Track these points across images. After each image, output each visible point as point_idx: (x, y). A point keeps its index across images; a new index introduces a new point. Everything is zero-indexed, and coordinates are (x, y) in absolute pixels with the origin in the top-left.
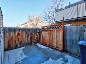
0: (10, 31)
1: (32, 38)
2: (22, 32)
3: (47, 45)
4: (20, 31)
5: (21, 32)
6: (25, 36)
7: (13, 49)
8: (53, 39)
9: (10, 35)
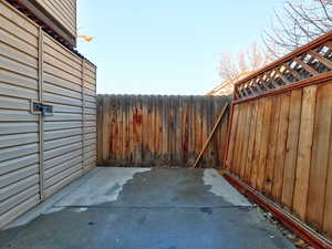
0: (114, 106)
1: (187, 141)
2: (149, 112)
3: (250, 184)
4: (141, 108)
5: (145, 110)
6: (161, 129)
7: (121, 166)
8: (286, 150)
9: (114, 120)
